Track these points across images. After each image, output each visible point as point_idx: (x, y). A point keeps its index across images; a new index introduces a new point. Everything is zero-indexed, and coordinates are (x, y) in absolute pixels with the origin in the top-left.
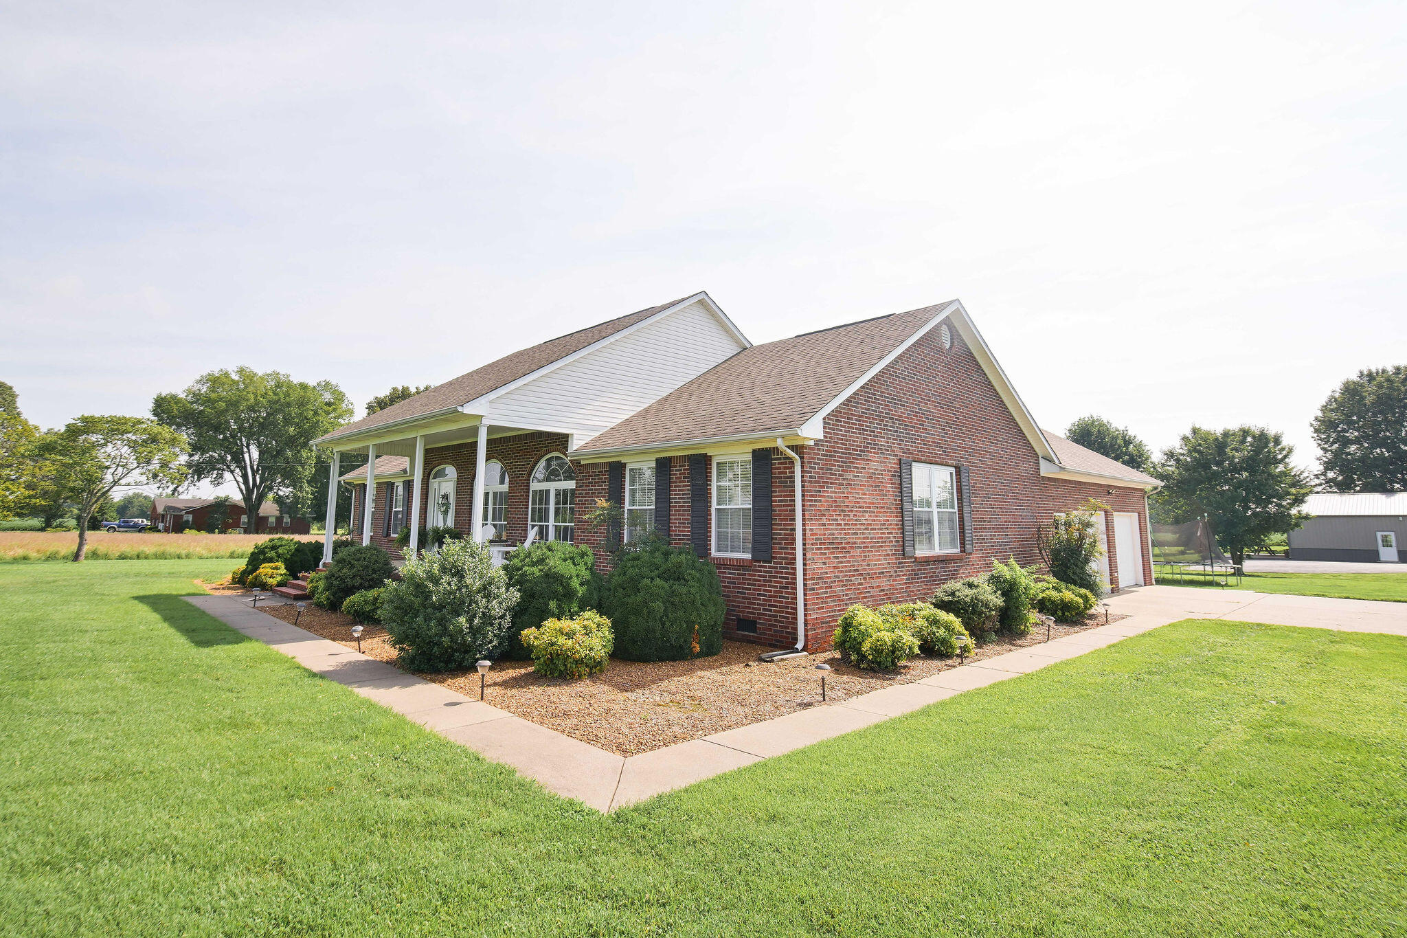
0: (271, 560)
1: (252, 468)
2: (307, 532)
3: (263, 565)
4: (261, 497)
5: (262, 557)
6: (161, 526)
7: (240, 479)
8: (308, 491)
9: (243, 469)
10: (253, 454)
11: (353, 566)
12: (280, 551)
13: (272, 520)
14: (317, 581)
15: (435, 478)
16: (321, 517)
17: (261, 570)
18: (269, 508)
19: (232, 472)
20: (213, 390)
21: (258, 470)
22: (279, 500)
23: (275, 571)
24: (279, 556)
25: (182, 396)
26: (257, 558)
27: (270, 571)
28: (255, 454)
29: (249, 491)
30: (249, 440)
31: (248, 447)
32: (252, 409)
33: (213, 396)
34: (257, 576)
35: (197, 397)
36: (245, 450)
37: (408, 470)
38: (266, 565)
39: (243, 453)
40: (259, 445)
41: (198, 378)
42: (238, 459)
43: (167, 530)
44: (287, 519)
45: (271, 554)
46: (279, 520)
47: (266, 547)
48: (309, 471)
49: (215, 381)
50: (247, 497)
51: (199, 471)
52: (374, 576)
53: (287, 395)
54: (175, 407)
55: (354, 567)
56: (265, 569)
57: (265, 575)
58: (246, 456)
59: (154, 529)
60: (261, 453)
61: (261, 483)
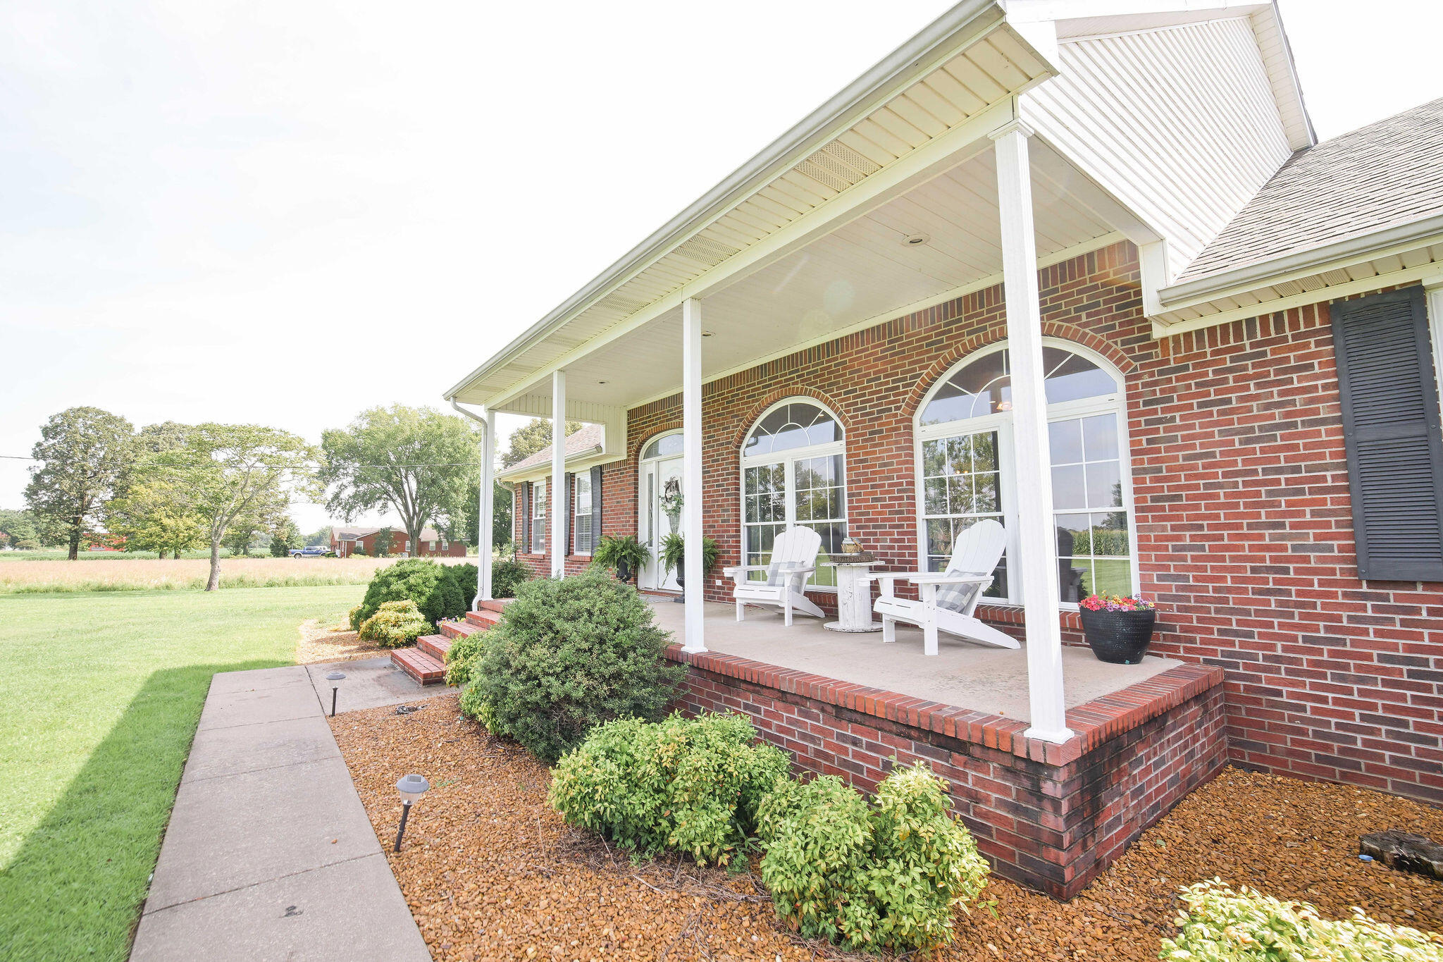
0: (397, 596)
1: (411, 495)
2: (463, 554)
3: (383, 605)
4: (421, 524)
5: (384, 590)
6: (338, 552)
7: (401, 508)
8: (462, 517)
9: (403, 497)
10: (412, 485)
11: (559, 640)
12: (412, 580)
13: (433, 545)
14: (465, 657)
15: (647, 455)
16: (474, 541)
17: (379, 614)
18: (428, 534)
19: (394, 501)
20: (372, 423)
21: (417, 499)
22: (437, 527)
23: (401, 615)
24: (410, 589)
25: (347, 431)
26: (379, 593)
27: (391, 615)
28: (413, 484)
29: (411, 519)
30: (407, 471)
31: (406, 478)
32: (409, 441)
33: (374, 429)
34: (373, 623)
35: (359, 433)
36: (404, 480)
37: (603, 446)
38: (388, 604)
39: (402, 485)
40: (416, 476)
41: (359, 414)
42: (399, 490)
43: (342, 555)
44: (445, 544)
45: (398, 586)
46: (439, 543)
47: (391, 575)
48: (462, 499)
49: (373, 417)
50: (409, 525)
51: (367, 500)
52: (623, 665)
53: (439, 426)
54: (339, 441)
55: (564, 640)
56: (387, 612)
57: (387, 621)
58: (406, 486)
59: (333, 555)
60: (419, 483)
61: (420, 511)
